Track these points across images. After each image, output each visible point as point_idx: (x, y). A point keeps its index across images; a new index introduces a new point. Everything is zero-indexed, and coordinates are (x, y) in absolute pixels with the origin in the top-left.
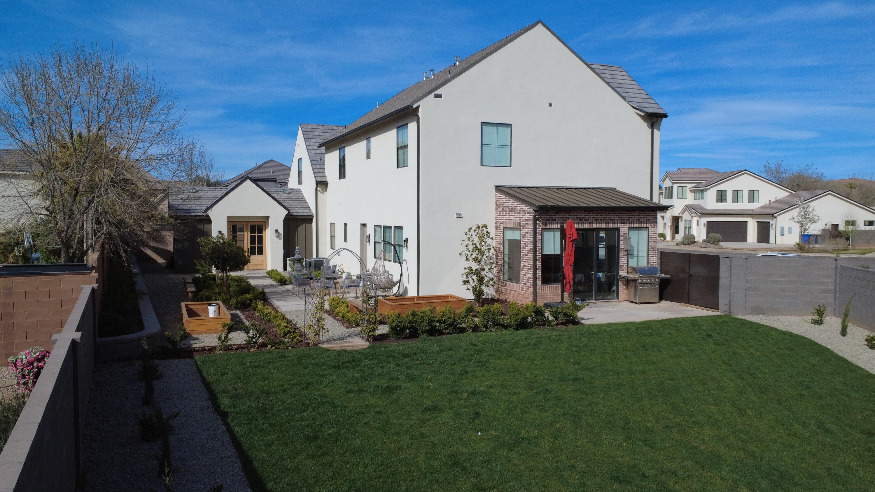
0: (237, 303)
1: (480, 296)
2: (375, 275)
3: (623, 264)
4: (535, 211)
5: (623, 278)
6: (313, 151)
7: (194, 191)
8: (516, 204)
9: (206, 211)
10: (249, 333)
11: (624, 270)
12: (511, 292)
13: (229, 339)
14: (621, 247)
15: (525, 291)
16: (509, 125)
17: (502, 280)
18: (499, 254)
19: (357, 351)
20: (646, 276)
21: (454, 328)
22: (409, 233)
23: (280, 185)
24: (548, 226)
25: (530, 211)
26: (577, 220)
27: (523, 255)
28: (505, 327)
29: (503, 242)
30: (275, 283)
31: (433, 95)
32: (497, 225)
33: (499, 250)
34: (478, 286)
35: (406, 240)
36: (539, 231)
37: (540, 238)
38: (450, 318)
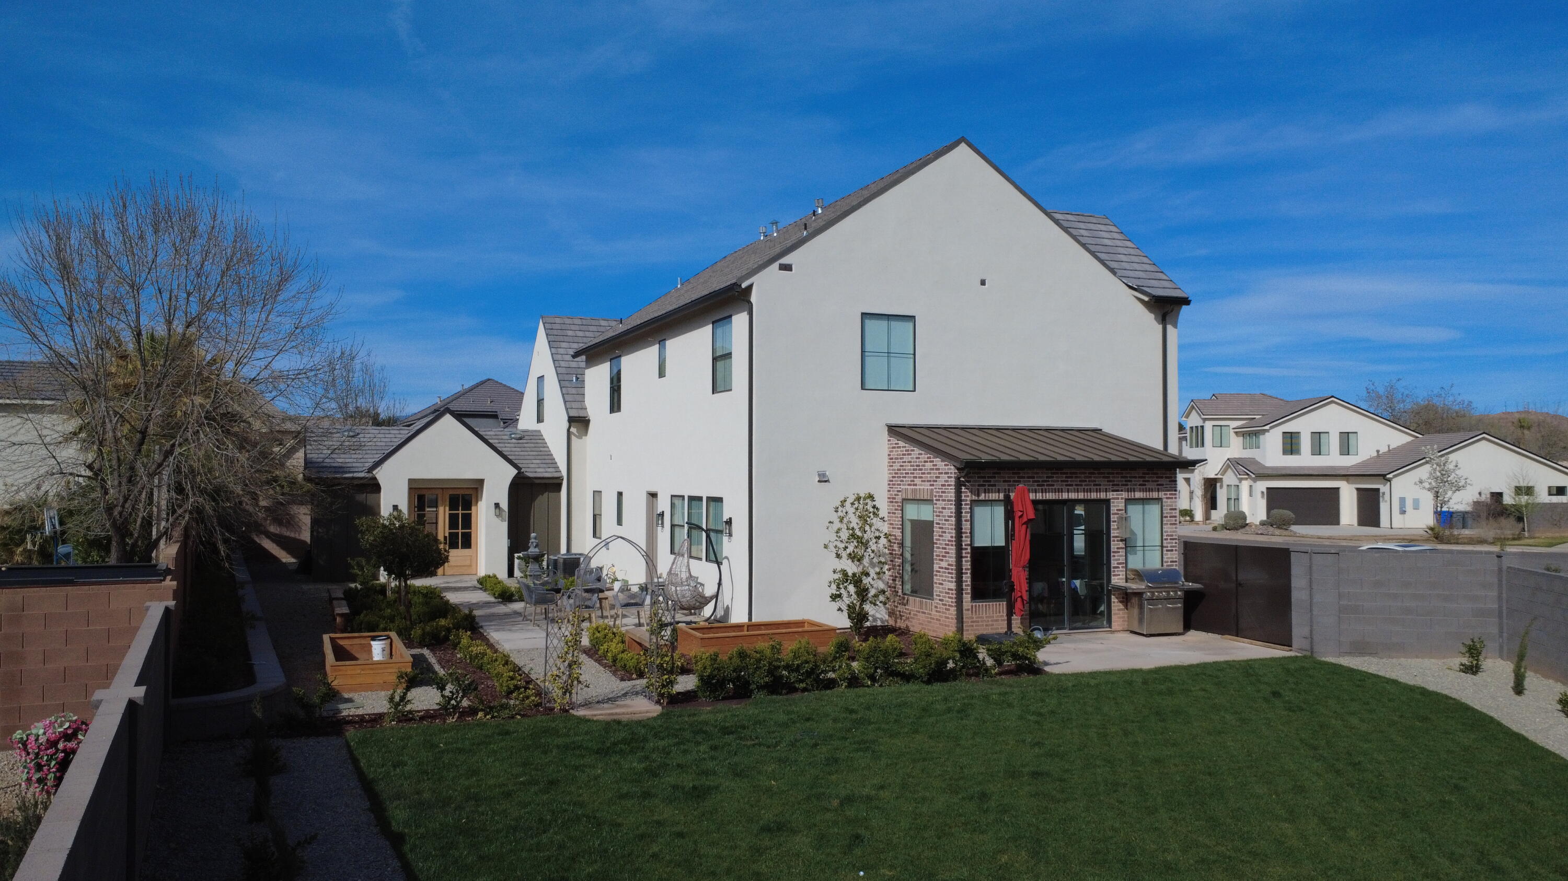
0: (424, 635)
1: (861, 623)
2: (672, 584)
3: (1118, 564)
4: (958, 469)
5: (1118, 589)
6: (563, 364)
7: (351, 434)
8: (924, 456)
9: (371, 470)
10: (445, 690)
11: (1119, 575)
12: (916, 615)
13: (408, 701)
14: (1114, 533)
15: (943, 613)
16: (912, 318)
17: (900, 593)
18: (896, 547)
19: (639, 723)
20: (1159, 586)
21: (815, 680)
22: (735, 509)
23: (504, 423)
24: (982, 497)
25: (950, 469)
26: (1033, 485)
27: (938, 548)
28: (907, 677)
29: (902, 525)
30: (492, 599)
31: (776, 265)
32: (891, 495)
33: (896, 539)
34: (858, 604)
35: (729, 522)
36: (966, 504)
37: (969, 518)
38: (807, 662)
